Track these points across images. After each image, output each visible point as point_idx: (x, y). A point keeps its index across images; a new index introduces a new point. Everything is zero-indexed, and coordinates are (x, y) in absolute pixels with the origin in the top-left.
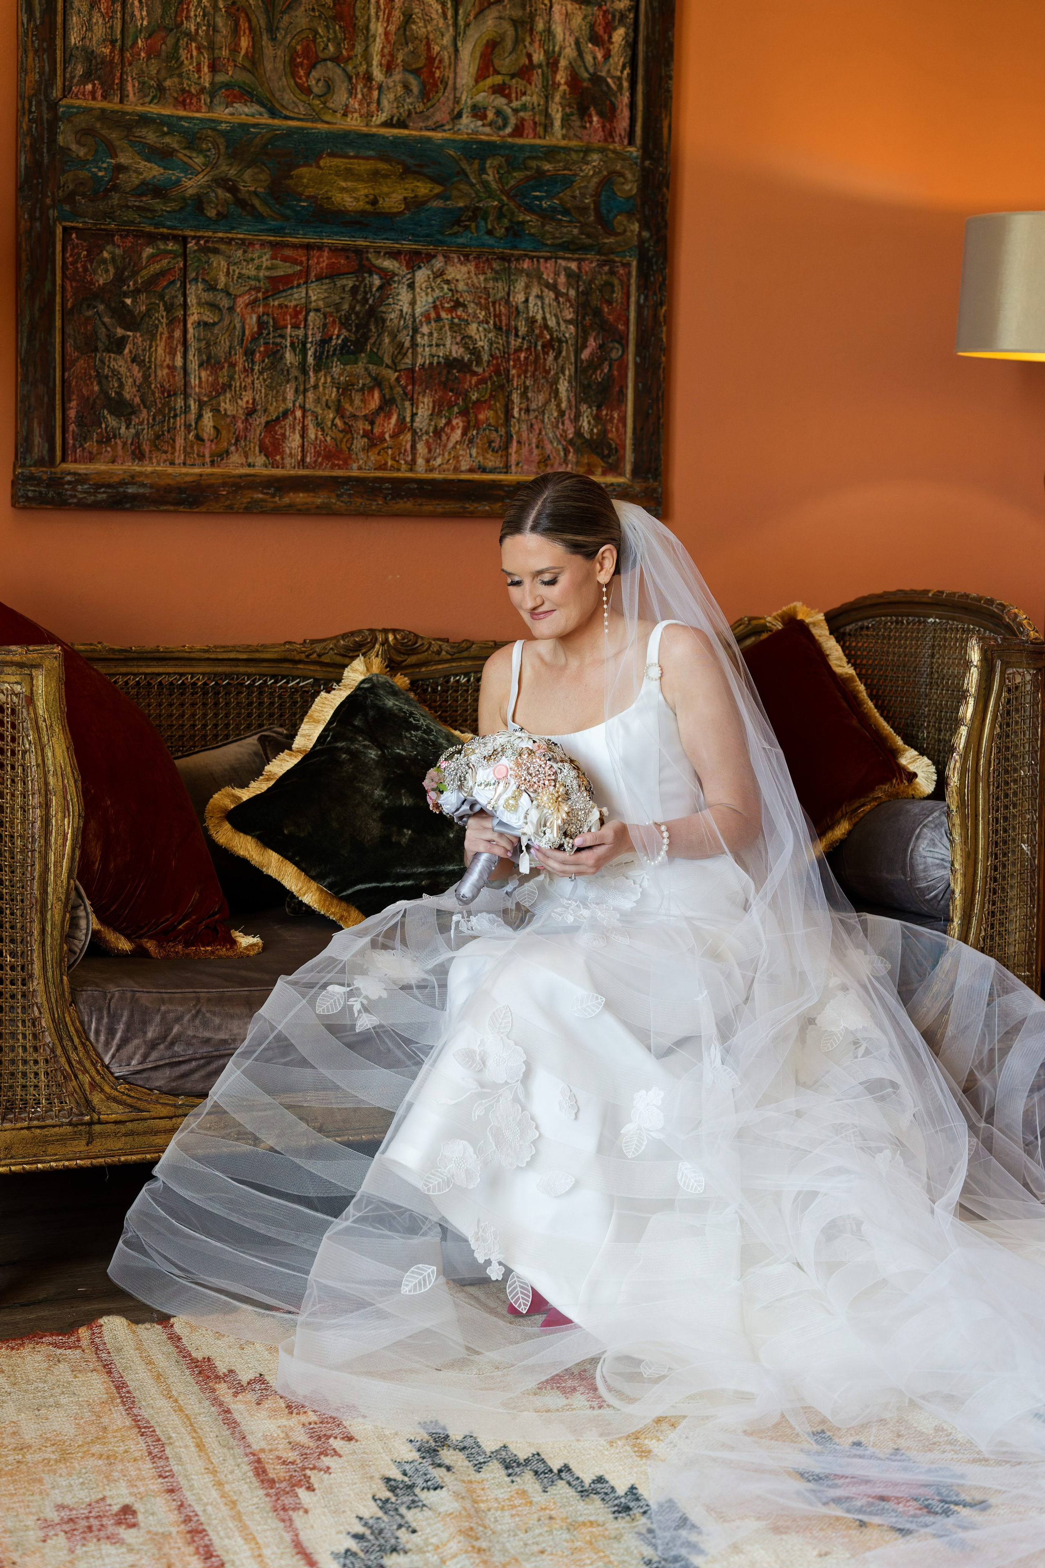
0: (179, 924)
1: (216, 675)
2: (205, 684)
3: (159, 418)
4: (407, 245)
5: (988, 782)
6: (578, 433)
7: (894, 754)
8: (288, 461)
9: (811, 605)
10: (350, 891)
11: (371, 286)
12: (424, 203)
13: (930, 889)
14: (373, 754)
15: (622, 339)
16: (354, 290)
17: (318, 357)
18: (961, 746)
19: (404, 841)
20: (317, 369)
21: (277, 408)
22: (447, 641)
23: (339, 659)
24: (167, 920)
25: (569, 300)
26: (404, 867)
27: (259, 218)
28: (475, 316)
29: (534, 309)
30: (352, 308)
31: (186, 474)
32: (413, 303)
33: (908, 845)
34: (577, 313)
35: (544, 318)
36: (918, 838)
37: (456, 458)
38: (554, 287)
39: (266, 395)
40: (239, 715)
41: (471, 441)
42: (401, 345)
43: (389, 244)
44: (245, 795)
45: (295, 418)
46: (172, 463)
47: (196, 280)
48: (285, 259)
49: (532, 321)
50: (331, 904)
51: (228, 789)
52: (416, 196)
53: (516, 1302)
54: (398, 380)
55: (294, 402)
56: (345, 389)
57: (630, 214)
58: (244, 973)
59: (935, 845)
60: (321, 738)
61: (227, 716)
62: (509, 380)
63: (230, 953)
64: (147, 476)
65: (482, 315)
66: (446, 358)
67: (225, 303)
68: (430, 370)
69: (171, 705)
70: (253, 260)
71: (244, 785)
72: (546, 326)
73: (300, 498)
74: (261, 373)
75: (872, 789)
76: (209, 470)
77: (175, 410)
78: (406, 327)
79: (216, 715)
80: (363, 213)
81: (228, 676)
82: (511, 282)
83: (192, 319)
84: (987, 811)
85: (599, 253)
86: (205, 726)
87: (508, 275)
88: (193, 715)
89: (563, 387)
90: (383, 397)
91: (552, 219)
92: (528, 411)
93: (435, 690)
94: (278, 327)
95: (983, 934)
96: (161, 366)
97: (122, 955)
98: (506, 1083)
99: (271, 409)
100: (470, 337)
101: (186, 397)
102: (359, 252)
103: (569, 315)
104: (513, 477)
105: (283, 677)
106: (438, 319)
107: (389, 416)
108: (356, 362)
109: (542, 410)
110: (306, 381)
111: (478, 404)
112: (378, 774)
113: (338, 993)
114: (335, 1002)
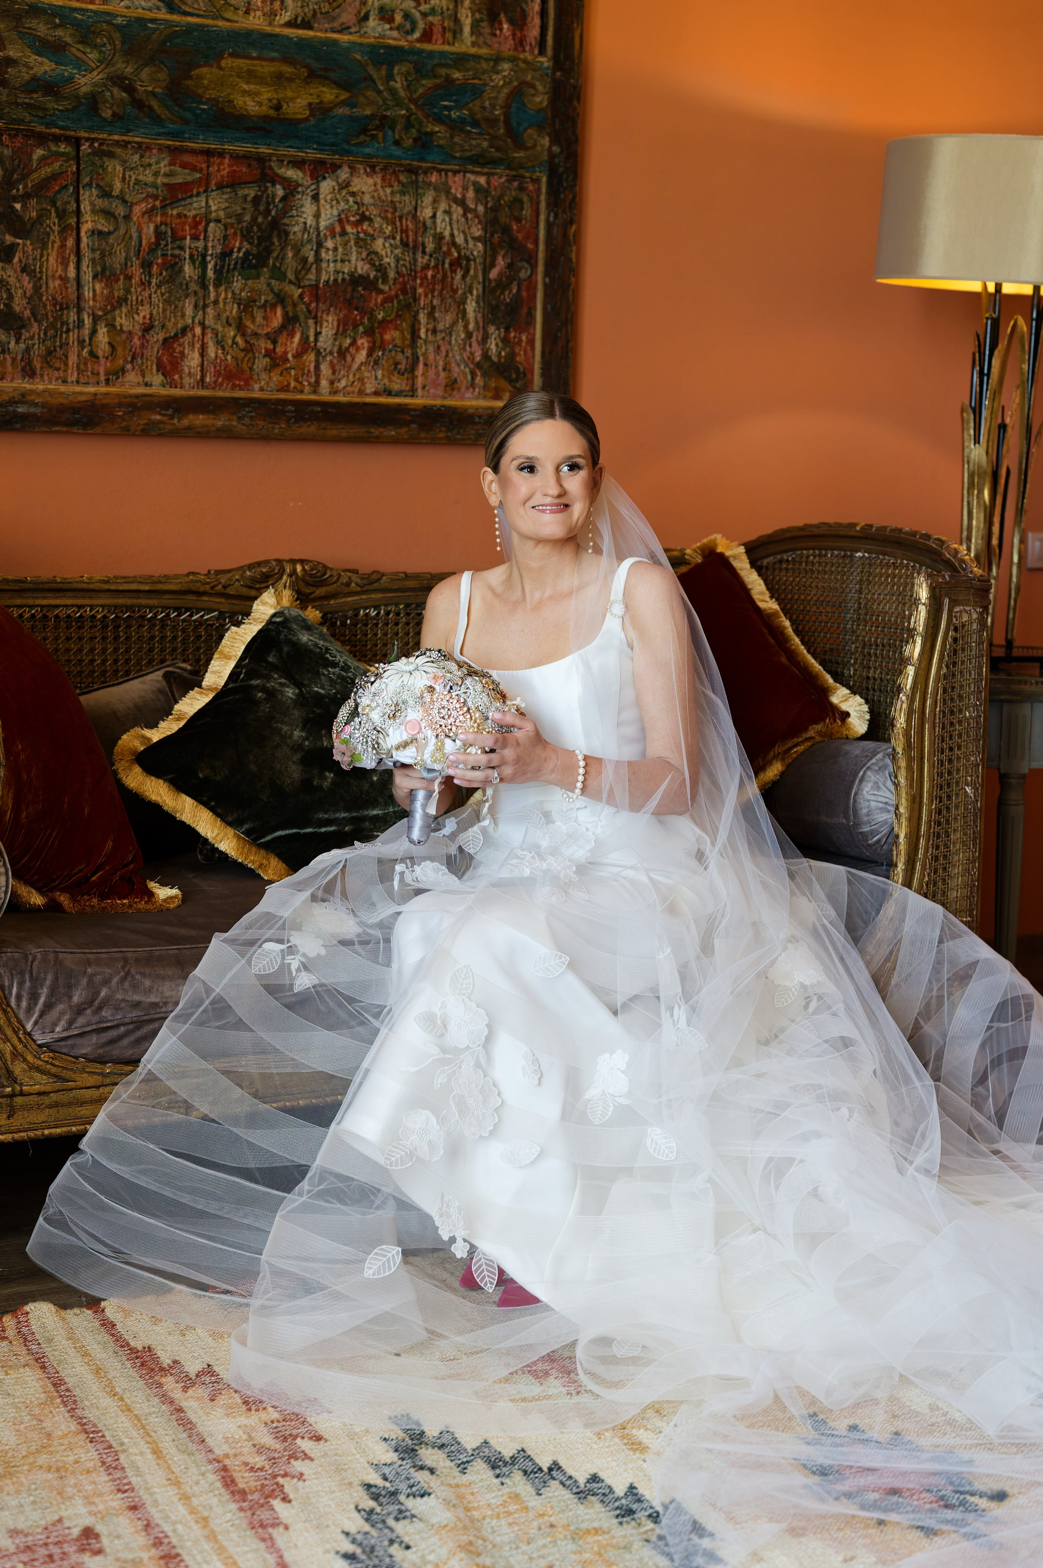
0: (92, 875)
1: (116, 607)
2: (105, 617)
3: (51, 333)
4: (312, 154)
5: (934, 723)
6: (486, 356)
7: (824, 692)
8: (187, 380)
9: (729, 537)
10: (268, 838)
11: (274, 196)
12: (330, 109)
13: (873, 833)
14: (290, 692)
15: (531, 260)
16: (256, 201)
17: (218, 271)
18: (908, 687)
19: (326, 784)
20: (217, 284)
21: (176, 324)
22: (356, 572)
23: (245, 591)
24: (80, 871)
25: (477, 216)
26: (326, 812)
27: (157, 120)
28: (381, 231)
29: (442, 225)
30: (254, 219)
31: (81, 393)
32: (317, 216)
33: (851, 788)
34: (485, 230)
35: (452, 235)
36: (861, 781)
37: (361, 380)
38: (462, 203)
39: (164, 311)
40: (140, 650)
41: (376, 363)
42: (305, 260)
43: (292, 152)
44: (155, 735)
45: (194, 336)
46: (65, 381)
47: (90, 185)
48: (184, 166)
49: (439, 238)
50: (249, 851)
51: (137, 730)
52: (321, 102)
53: (482, 1281)
54: (301, 296)
55: (193, 318)
56: (247, 306)
57: (540, 127)
58: (167, 929)
59: (879, 788)
60: (233, 676)
61: (127, 651)
62: (416, 299)
63: (149, 907)
64: (38, 394)
65: (388, 230)
66: (351, 274)
67: (120, 210)
68: (334, 286)
69: (68, 639)
70: (150, 165)
71: (153, 725)
72: (454, 243)
73: (200, 420)
74: (159, 286)
75: (806, 729)
76: (104, 389)
77: (68, 324)
78: (309, 241)
79: (116, 650)
80: (265, 118)
81: (129, 608)
82: (418, 196)
83: (85, 228)
84: (932, 754)
85: (509, 167)
86: (104, 661)
87: (415, 188)
88: (92, 650)
89: (471, 307)
90: (285, 314)
91: (462, 131)
92: (434, 331)
93: (344, 624)
94: (177, 237)
95: (926, 879)
96: (53, 276)
97: (35, 910)
98: (468, 1047)
99: (170, 325)
100: (376, 253)
101: (80, 311)
102: (262, 160)
103: (477, 232)
104: (419, 401)
105: (187, 610)
106: (344, 233)
107: (292, 335)
108: (258, 277)
109: (449, 331)
110: (206, 296)
111: (384, 324)
112: (297, 713)
113: (274, 951)
114: (271, 961)
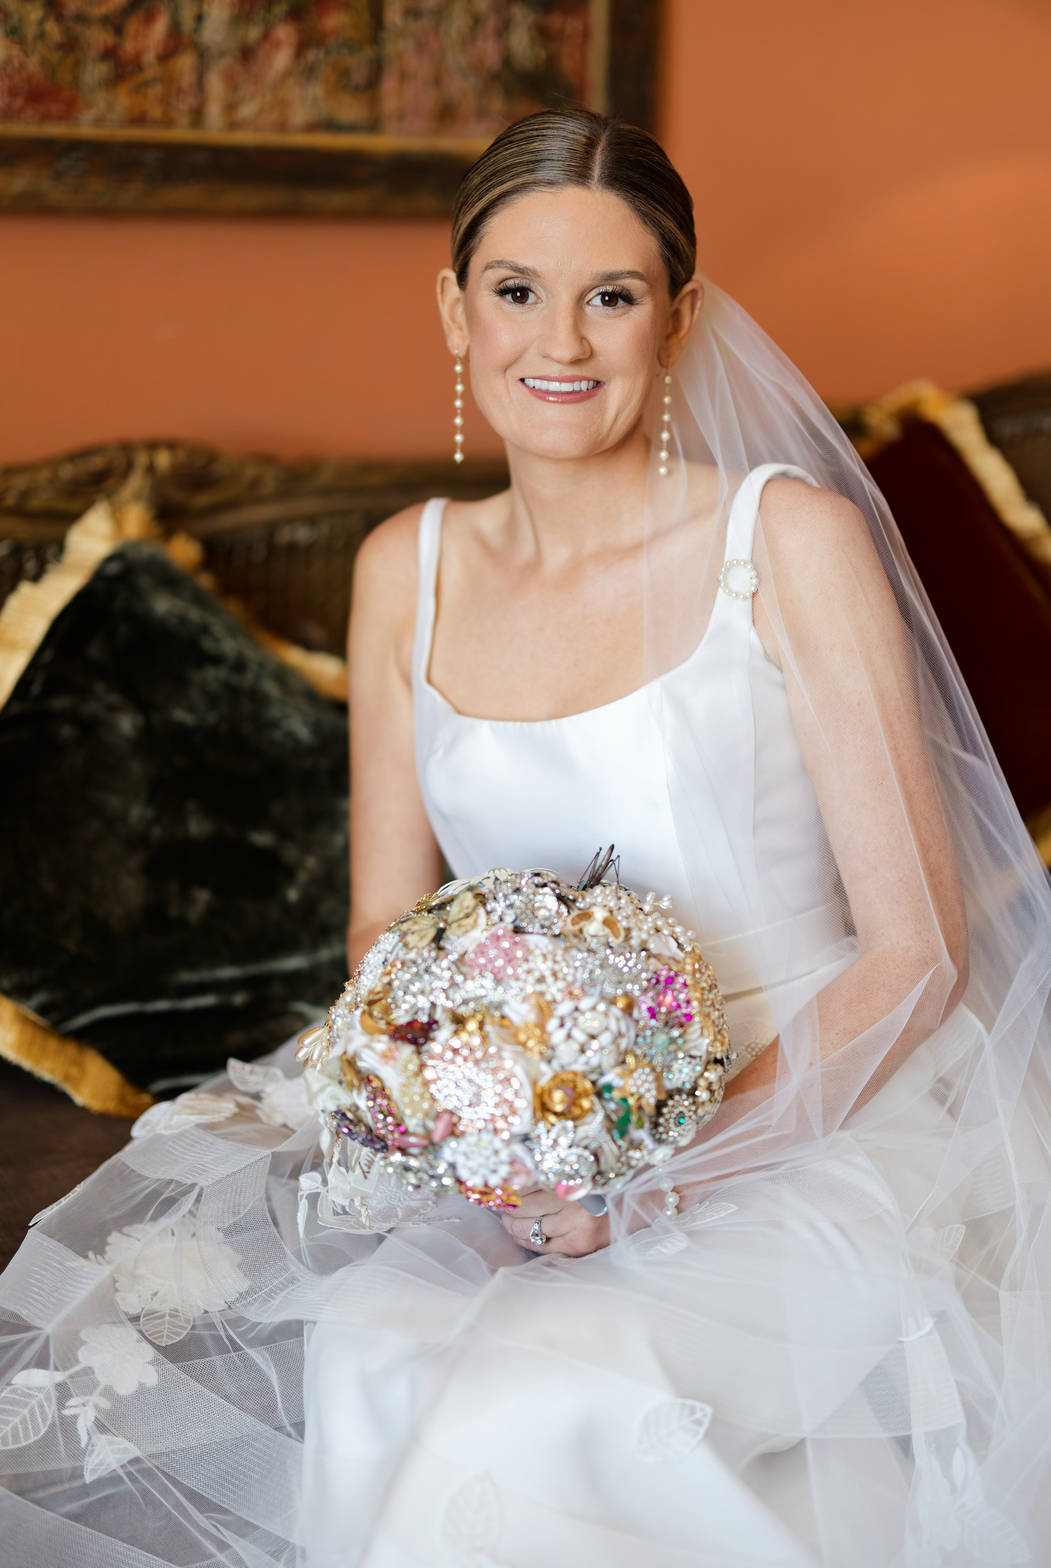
6: (507, 61)
9: (945, 390)
10: (83, 1020)
14: (126, 724)
19: (195, 914)
23: (60, 505)
26: (193, 967)
37: (283, 104)
41: (309, 71)
92: (416, 13)
104: (387, 142)
107: (150, 18)
111: (323, 2)
112: (137, 769)
113: (40, 1389)
114: (32, 1413)
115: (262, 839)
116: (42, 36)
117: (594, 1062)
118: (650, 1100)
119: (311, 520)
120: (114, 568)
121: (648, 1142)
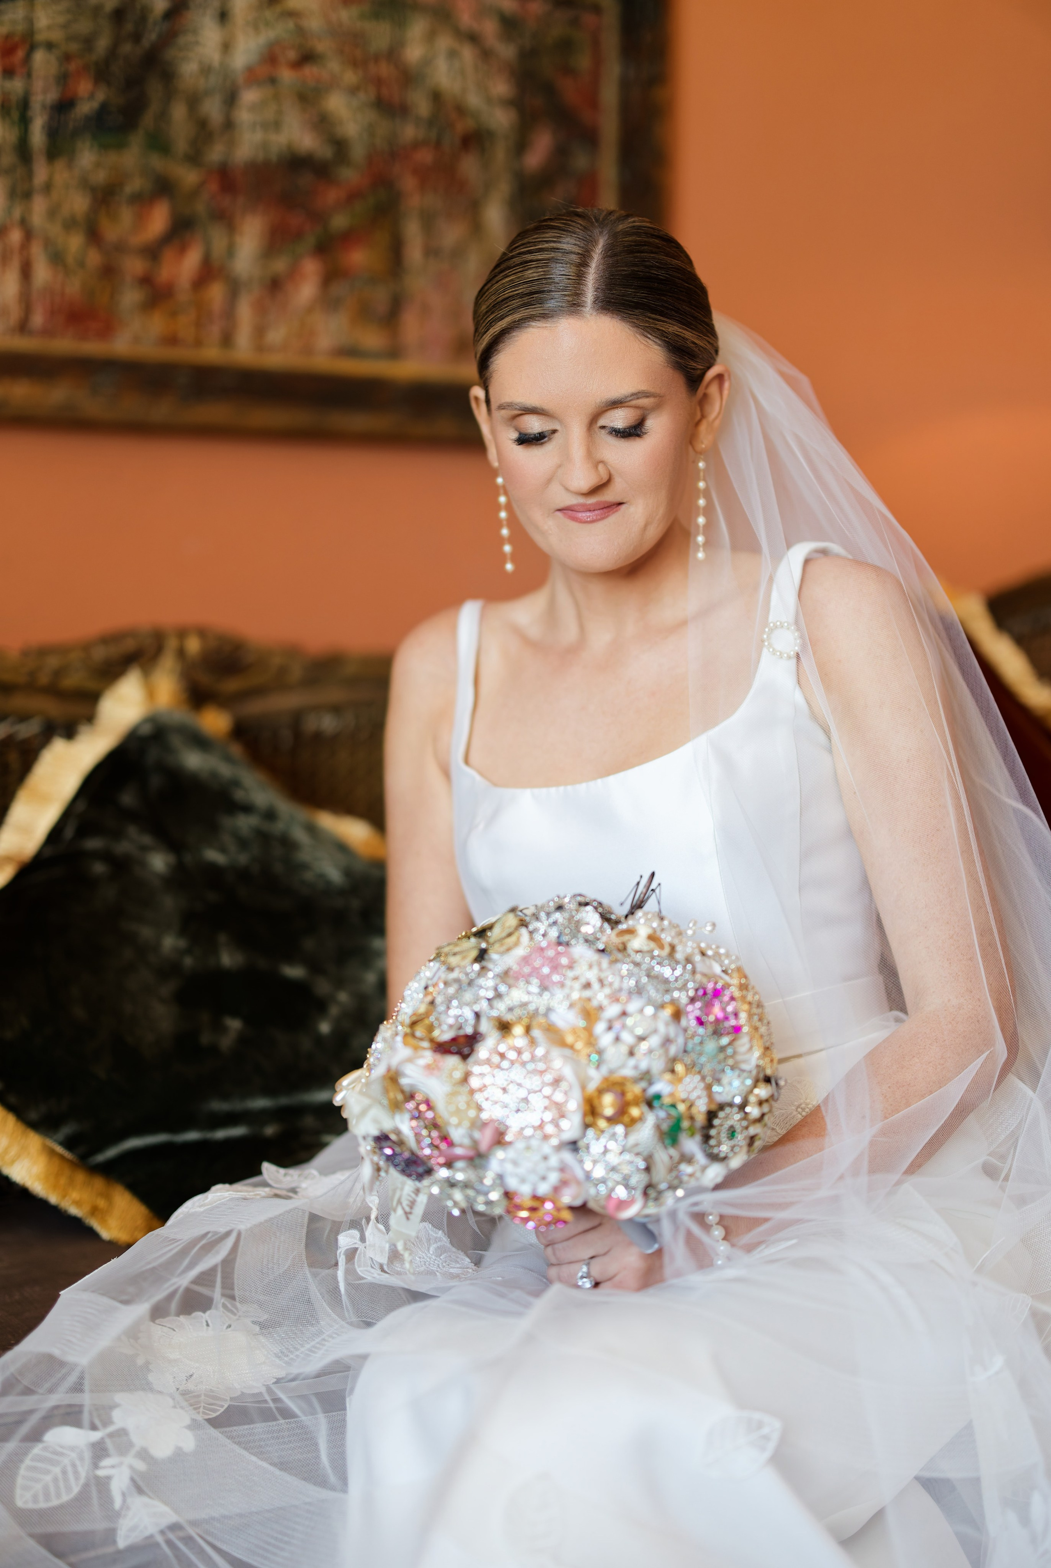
10: (111, 1152)
14: (159, 862)
15: (593, 138)
17: (53, 133)
19: (226, 1042)
20: (51, 155)
22: (297, 653)
25: (501, 63)
28: (340, 78)
30: (115, 47)
32: (227, 47)
34: (517, 87)
37: (309, 332)
38: (475, 40)
41: (334, 303)
42: (205, 122)
49: (437, 97)
50: (71, 1182)
54: (201, 184)
56: (104, 196)
60: (55, 835)
62: (400, 198)
65: (350, 77)
66: (290, 152)
68: (261, 170)
72: (468, 107)
73: (19, 390)
78: (213, 90)
82: (401, 23)
87: (394, 12)
89: (493, 216)
90: (173, 214)
100: (330, 117)
103: (501, 88)
104: (406, 369)
106: (273, 81)
107: (183, 249)
108: (121, 146)
109: (458, 254)
110: (30, 175)
111: (348, 238)
112: (169, 903)
113: (72, 1449)
114: (64, 1472)
115: (294, 972)
116: (81, 264)
117: (644, 1065)
118: (701, 1107)
119: (336, 709)
120: (146, 730)
121: (701, 1158)
